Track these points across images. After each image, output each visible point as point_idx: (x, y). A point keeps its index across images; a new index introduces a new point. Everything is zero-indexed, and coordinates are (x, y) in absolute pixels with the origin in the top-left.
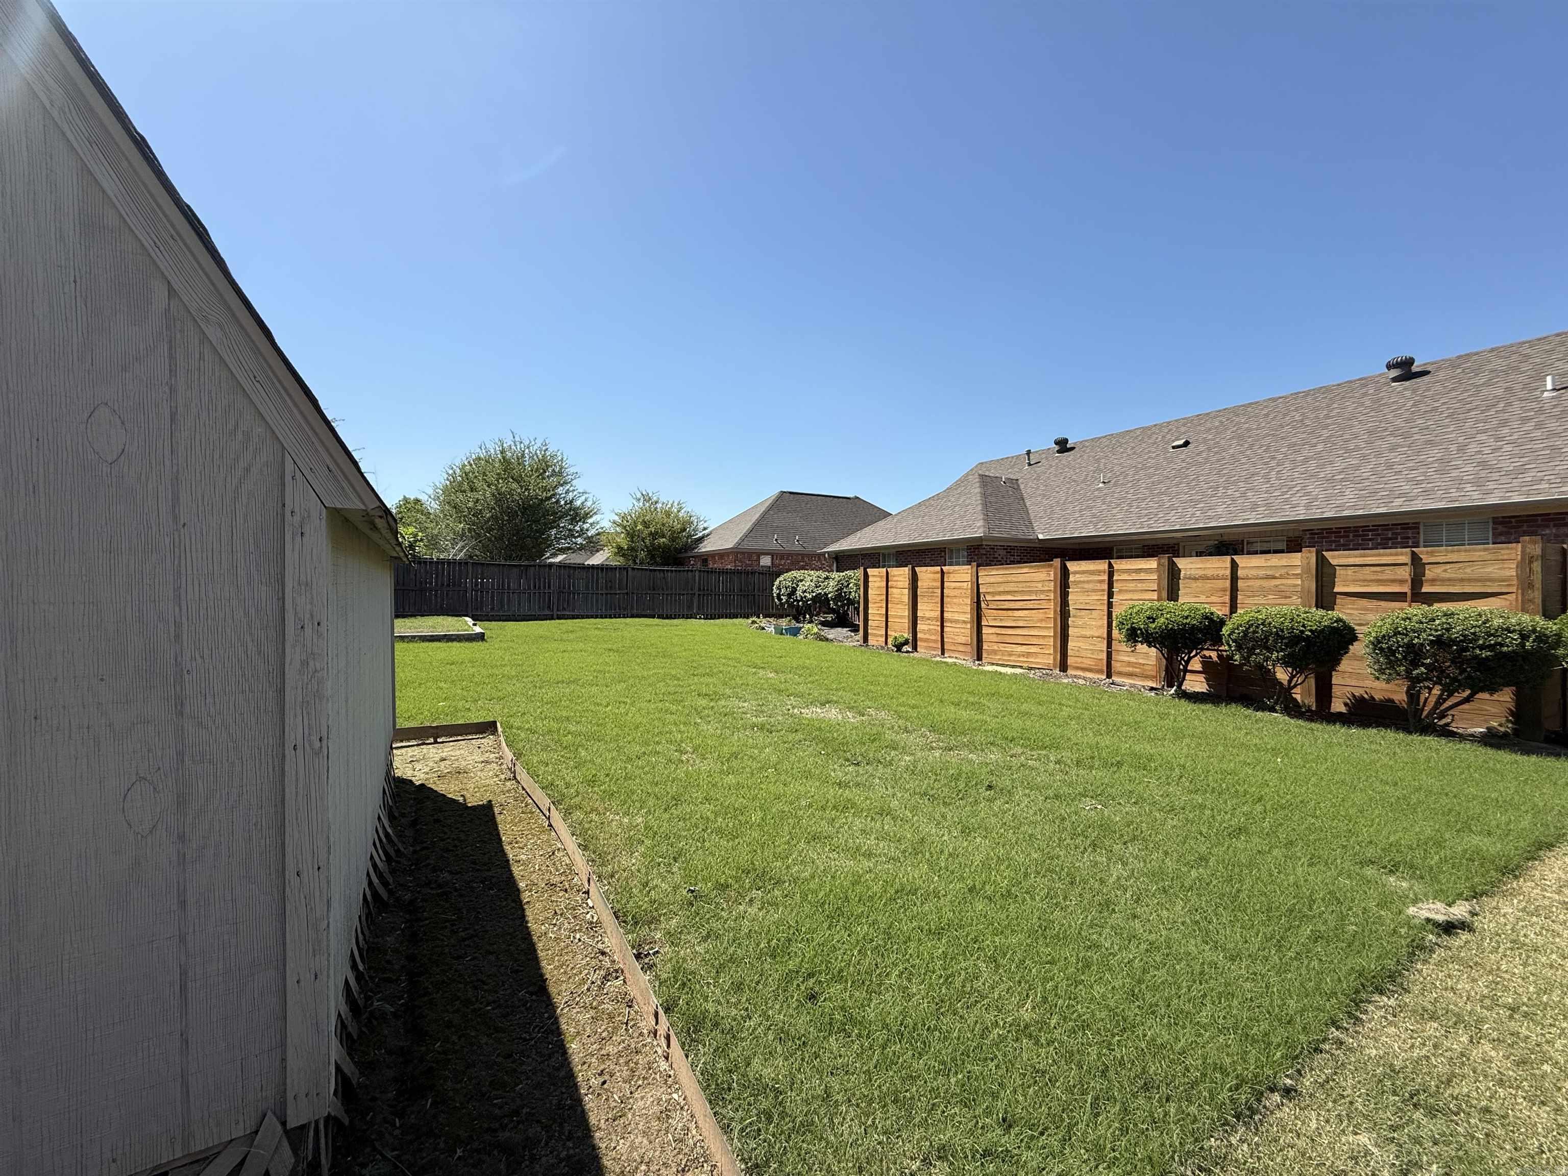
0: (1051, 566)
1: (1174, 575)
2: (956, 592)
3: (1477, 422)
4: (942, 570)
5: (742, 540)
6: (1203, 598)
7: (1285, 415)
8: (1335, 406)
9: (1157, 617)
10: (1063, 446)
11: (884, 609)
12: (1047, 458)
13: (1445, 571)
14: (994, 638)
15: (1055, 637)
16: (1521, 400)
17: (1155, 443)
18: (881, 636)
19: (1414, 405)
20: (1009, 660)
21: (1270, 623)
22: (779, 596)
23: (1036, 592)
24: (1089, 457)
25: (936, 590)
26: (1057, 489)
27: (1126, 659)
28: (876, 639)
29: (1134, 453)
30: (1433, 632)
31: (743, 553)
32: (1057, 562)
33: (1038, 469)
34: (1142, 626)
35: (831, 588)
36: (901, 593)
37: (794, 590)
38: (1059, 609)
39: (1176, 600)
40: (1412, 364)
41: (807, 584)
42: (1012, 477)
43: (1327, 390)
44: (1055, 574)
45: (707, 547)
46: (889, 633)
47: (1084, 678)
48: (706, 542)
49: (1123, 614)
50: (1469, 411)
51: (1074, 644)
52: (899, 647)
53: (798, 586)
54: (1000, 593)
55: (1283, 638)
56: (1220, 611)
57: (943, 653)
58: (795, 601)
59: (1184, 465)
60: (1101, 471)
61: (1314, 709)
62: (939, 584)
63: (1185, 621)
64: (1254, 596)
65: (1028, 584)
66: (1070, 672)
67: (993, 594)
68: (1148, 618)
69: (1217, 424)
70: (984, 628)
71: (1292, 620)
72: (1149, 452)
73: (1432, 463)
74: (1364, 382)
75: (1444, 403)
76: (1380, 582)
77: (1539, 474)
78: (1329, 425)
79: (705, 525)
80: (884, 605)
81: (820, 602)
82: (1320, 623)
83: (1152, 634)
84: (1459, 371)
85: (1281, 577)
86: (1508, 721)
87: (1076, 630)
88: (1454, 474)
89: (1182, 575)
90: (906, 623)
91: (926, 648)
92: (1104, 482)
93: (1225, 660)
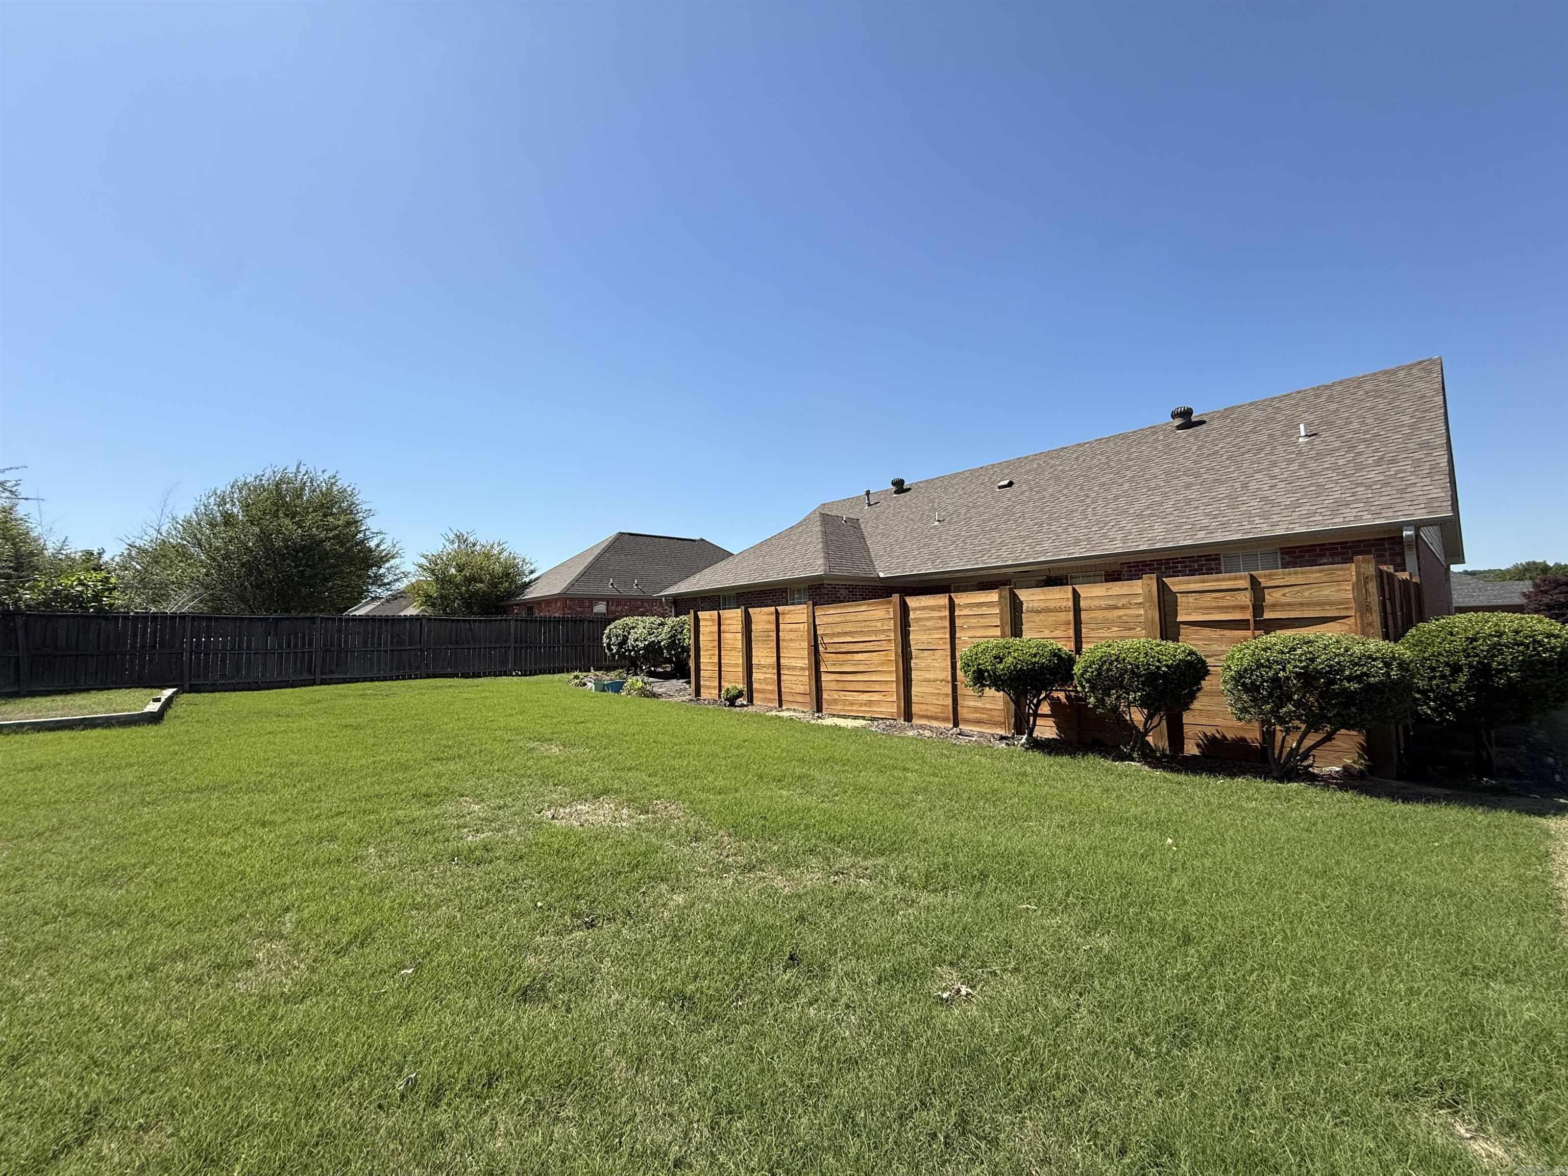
0: (889, 602)
1: (1016, 608)
2: (792, 636)
3: (1252, 463)
4: (776, 610)
5: (572, 585)
6: (1047, 634)
7: (1092, 460)
8: (1134, 450)
9: (1004, 656)
10: (900, 486)
11: (717, 657)
12: (885, 499)
13: (1284, 595)
14: (834, 686)
15: (897, 682)
16: (1283, 444)
17: (982, 484)
18: (714, 688)
19: (1198, 449)
20: (851, 711)
21: (1124, 659)
22: (609, 645)
23: (876, 632)
24: (924, 497)
25: (771, 634)
26: (895, 528)
27: (972, 704)
28: (709, 692)
29: (965, 493)
30: (1298, 664)
31: (571, 599)
32: (896, 598)
33: (877, 509)
34: (989, 668)
35: (663, 636)
36: (734, 638)
37: (625, 639)
38: (900, 651)
39: (1021, 636)
40: (1192, 413)
41: (640, 631)
42: (853, 516)
43: (1124, 437)
44: (894, 612)
45: (532, 594)
46: (723, 683)
47: (931, 729)
48: (531, 589)
49: (968, 652)
50: (1243, 454)
51: (919, 689)
52: (732, 701)
53: (629, 633)
54: (839, 634)
55: (1139, 676)
56: (1067, 647)
57: (780, 705)
58: (626, 651)
59: (1010, 503)
60: (936, 510)
61: (1168, 752)
62: (774, 627)
63: (1034, 660)
64: (1098, 629)
65: (867, 623)
66: (915, 721)
67: (834, 635)
68: (995, 658)
69: (1035, 466)
70: (823, 675)
71: (1146, 654)
72: (978, 493)
73: (1223, 499)
74: (1154, 430)
75: (1222, 448)
76: (1221, 609)
77: (1312, 508)
78: (1130, 467)
79: (532, 568)
80: (717, 653)
81: (653, 650)
82: (1175, 656)
83: (1000, 676)
84: (1229, 420)
85: (1124, 607)
86: (1360, 756)
87: (919, 673)
88: (1243, 508)
89: (1024, 608)
90: (740, 671)
91: (764, 700)
92: (939, 521)
93: (1077, 703)
